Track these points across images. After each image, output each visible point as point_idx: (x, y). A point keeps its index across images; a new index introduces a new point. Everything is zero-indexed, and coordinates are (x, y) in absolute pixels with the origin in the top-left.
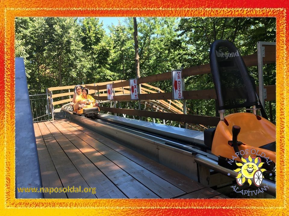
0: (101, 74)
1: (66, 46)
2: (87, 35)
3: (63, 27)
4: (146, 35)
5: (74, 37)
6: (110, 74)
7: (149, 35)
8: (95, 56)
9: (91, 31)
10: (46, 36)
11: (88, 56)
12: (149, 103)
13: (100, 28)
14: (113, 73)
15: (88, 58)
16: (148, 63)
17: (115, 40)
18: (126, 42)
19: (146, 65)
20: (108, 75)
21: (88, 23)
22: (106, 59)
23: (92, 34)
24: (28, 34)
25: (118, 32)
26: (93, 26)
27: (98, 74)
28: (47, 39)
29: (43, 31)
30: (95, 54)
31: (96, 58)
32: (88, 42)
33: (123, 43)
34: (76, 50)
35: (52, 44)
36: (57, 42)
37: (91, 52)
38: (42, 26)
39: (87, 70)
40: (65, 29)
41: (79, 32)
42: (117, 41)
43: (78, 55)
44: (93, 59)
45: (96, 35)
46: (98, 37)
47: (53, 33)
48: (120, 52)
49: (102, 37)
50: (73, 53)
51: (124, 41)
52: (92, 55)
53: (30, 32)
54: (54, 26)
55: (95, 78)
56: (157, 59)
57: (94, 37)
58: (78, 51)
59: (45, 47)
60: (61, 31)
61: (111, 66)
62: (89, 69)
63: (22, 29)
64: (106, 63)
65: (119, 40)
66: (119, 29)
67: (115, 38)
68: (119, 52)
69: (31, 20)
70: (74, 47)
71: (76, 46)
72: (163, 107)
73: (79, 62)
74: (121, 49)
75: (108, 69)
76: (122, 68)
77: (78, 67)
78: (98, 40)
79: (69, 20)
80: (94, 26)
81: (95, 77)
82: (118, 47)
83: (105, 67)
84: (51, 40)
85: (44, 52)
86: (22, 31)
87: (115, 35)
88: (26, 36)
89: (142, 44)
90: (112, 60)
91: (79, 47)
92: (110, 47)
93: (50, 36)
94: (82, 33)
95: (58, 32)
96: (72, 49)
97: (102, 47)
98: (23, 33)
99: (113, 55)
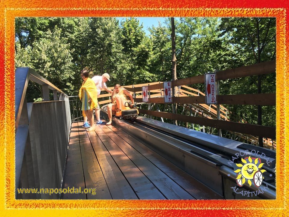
0: (140, 76)
1: (107, 48)
2: (128, 37)
3: (105, 30)
4: (187, 36)
5: (115, 39)
6: (150, 75)
7: (189, 35)
8: (134, 58)
9: (131, 33)
10: (90, 40)
11: (128, 57)
12: (188, 105)
13: (140, 30)
14: (152, 74)
15: (128, 60)
16: (189, 64)
17: (155, 41)
18: (166, 43)
19: (186, 66)
20: (147, 77)
21: (128, 26)
22: (145, 60)
23: (132, 37)
24: (74, 38)
25: (158, 33)
26: (133, 29)
27: (137, 75)
28: (91, 42)
29: (87, 34)
30: (135, 56)
31: (136, 59)
32: (128, 44)
33: (163, 44)
34: (116, 52)
35: (94, 47)
36: (99, 45)
37: (131, 54)
38: (86, 30)
39: (127, 71)
40: (107, 32)
41: (120, 35)
42: (156, 43)
43: (118, 57)
44: (133, 61)
45: (136, 38)
46: (138, 39)
47: (96, 36)
48: (160, 53)
49: (141, 39)
50: (113, 55)
51: (164, 42)
52: (132, 57)
53: (75, 36)
54: (97, 30)
55: (134, 80)
56: (197, 60)
57: (134, 39)
58: (119, 53)
59: (89, 50)
60: (103, 35)
61: (150, 68)
62: (128, 71)
63: (68, 34)
64: (146, 65)
65: (159, 42)
66: (159, 30)
67: (155, 40)
68: (158, 53)
69: (76, 24)
70: (115, 50)
71: (117, 49)
72: (202, 109)
73: (119, 63)
74: (160, 50)
75: (147, 70)
76: (161, 70)
77: (119, 69)
78: (138, 42)
79: (111, 23)
80: (135, 28)
81: (134, 78)
82: (158, 49)
83: (144, 68)
84: (94, 43)
85: (88, 55)
86: (69, 35)
87: (155, 37)
88: (71, 40)
89: (183, 45)
90: (152, 61)
91: (120, 50)
92: (150, 48)
93: (93, 40)
94: (122, 35)
95: (100, 36)
96: (113, 51)
97: (142, 49)
98: (69, 37)
99: (152, 56)
